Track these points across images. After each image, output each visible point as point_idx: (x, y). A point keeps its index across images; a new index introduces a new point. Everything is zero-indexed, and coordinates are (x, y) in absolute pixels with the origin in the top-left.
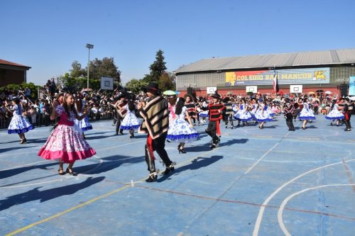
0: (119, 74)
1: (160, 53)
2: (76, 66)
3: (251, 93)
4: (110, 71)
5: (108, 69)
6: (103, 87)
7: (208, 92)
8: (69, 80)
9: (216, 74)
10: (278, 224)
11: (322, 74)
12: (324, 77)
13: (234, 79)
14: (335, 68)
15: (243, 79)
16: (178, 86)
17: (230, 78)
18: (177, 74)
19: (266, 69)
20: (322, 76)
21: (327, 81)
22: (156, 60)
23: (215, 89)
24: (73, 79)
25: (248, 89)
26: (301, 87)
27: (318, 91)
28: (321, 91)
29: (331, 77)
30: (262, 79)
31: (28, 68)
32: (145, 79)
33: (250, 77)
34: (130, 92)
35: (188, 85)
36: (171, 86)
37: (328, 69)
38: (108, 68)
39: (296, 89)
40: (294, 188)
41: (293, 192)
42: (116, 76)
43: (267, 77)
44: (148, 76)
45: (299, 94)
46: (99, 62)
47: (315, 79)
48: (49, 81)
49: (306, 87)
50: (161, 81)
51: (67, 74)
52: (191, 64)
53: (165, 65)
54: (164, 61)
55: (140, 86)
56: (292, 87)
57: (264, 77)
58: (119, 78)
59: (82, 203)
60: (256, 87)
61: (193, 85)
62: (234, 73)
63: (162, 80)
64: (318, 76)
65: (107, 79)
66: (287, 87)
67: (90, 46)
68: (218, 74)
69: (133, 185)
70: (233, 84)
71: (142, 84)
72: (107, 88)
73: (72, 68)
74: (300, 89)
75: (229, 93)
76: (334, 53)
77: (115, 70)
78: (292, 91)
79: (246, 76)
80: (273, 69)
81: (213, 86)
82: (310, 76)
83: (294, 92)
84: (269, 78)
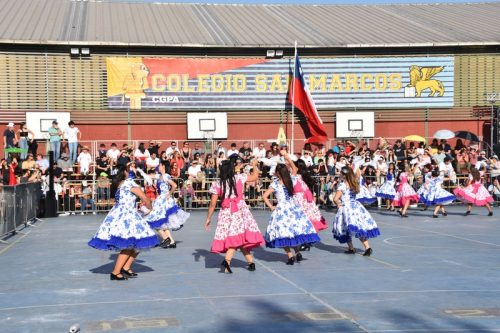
11: (430, 77)
14: (473, 58)
15: (174, 83)
17: (128, 80)
19: (260, 52)
20: (433, 84)
21: (448, 101)
23: (64, 120)
25: (197, 125)
26: (371, 115)
30: (243, 88)
33: (200, 77)
37: (449, 61)
39: (357, 125)
43: (261, 84)
47: (410, 92)
49: (385, 119)
56: (342, 119)
57: (250, 82)
60: (222, 118)
62: (134, 62)
64: (421, 85)
68: (78, 63)
70: (138, 106)
74: (364, 126)
78: (342, 132)
79: (186, 77)
80: (289, 52)
81: (56, 110)
82: (396, 82)
83: (348, 134)
84: (268, 85)
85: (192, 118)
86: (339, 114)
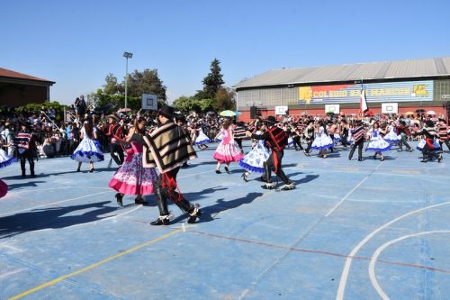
0: (164, 90)
1: (215, 63)
2: (111, 80)
3: (331, 114)
4: (153, 87)
5: (150, 84)
6: (144, 106)
7: (277, 112)
8: (102, 98)
9: (287, 90)
10: (369, 280)
11: (423, 89)
12: (425, 92)
13: (310, 95)
14: (441, 82)
15: (321, 95)
16: (238, 105)
17: (305, 95)
18: (238, 90)
19: (351, 82)
20: (424, 92)
21: (430, 98)
22: (211, 72)
23: (286, 108)
24: (107, 96)
25: (328, 109)
26: (396, 104)
27: (417, 111)
28: (422, 111)
29: (435, 92)
30: (346, 95)
31: (52, 83)
32: (196, 96)
33: (331, 92)
34: (179, 113)
35: (251, 104)
36: (229, 105)
37: (431, 82)
38: (150, 82)
39: (390, 108)
40: (389, 234)
41: (388, 239)
42: (161, 92)
43: (352, 93)
44: (200, 93)
45: (393, 115)
46: (139, 75)
47: (413, 95)
48: (78, 99)
49: (402, 106)
50: (217, 98)
51: (100, 91)
52: (255, 76)
53: (223, 78)
54: (221, 73)
55: (190, 105)
56: (384, 106)
57: (349, 94)
58: (164, 95)
59: (121, 251)
60: (337, 106)
61: (258, 104)
62: (308, 89)
63: (219, 96)
64: (418, 92)
65: (150, 96)
66: (378, 106)
67: (128, 55)
68: (289, 90)
69: (184, 230)
70: (308, 103)
71: (193, 103)
72: (149, 108)
73: (106, 83)
74: (394, 109)
75: (303, 113)
76: (440, 62)
77: (160, 85)
78: (384, 110)
79: (325, 92)
80: (360, 82)
81: (283, 105)
82: (407, 92)
83: (387, 112)
84: (355, 94)
85: (327, 107)
86: (383, 105)
